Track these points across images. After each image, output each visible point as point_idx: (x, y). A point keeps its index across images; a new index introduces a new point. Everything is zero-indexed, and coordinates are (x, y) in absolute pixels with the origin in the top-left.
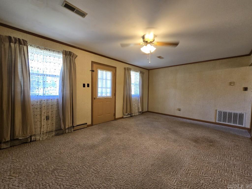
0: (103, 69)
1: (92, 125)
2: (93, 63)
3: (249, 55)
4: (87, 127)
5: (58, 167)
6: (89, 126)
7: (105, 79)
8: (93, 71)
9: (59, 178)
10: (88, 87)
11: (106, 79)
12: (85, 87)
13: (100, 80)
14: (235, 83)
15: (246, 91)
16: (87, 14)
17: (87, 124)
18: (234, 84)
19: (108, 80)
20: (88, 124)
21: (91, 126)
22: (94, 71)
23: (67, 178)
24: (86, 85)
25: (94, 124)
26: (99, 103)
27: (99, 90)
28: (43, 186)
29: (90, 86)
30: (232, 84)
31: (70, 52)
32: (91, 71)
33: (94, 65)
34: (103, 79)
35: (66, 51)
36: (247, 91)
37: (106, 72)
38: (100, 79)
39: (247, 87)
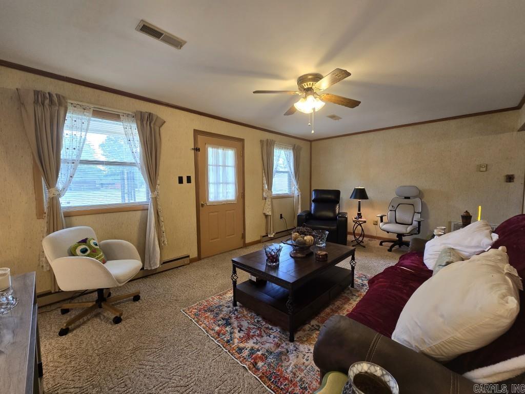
0: (217, 145)
1: (199, 258)
2: (196, 132)
3: (518, 107)
4: (189, 262)
5: (141, 344)
6: (193, 261)
7: (222, 166)
8: (197, 150)
9: (146, 366)
10: (188, 182)
11: (224, 166)
12: (182, 183)
13: (211, 167)
14: (489, 167)
15: (510, 183)
16: (185, 42)
17: (188, 256)
18: (486, 169)
19: (228, 166)
20: (190, 258)
21: (198, 261)
22: (199, 150)
23: (162, 364)
24: (185, 180)
25: (202, 257)
26: (211, 214)
27: (212, 189)
28: (118, 379)
29: (193, 179)
30: (482, 169)
31: (150, 114)
32: (193, 151)
33: (200, 137)
34: (219, 166)
35: (141, 112)
36: (513, 181)
37: (223, 150)
38: (212, 165)
39: (513, 175)
